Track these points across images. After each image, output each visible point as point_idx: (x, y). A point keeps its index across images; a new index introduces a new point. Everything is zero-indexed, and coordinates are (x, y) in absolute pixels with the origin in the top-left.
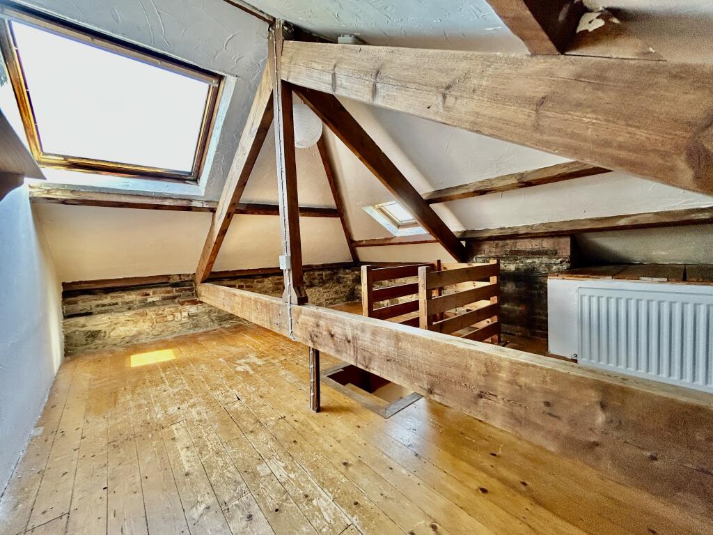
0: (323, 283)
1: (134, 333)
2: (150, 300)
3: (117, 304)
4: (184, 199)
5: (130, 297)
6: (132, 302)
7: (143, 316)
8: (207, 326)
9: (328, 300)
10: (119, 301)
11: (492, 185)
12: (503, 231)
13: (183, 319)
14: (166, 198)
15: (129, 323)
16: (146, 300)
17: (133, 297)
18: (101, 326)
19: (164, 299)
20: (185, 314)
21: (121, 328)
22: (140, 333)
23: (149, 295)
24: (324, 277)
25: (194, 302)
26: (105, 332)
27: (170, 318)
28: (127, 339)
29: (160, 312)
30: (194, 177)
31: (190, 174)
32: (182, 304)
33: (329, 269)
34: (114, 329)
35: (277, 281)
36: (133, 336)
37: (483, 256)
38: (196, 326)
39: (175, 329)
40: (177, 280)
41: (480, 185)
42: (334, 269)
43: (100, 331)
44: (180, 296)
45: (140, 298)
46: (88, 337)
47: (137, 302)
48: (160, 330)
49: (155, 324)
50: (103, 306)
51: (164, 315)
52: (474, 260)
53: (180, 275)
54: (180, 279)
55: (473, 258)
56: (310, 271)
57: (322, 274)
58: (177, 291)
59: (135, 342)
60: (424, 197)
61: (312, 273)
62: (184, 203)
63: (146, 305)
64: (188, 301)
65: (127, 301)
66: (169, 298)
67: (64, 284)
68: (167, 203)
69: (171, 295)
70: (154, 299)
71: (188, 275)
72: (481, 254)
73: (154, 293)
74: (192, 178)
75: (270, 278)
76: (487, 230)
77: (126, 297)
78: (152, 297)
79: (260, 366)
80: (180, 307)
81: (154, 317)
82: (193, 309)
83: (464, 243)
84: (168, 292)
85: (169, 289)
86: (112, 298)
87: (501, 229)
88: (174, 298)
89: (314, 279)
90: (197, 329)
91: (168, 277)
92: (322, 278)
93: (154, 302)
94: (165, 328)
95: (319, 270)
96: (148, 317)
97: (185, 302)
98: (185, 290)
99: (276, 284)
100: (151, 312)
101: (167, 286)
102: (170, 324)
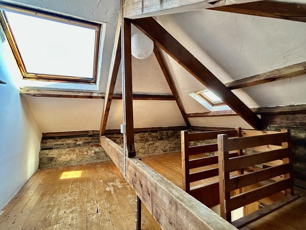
0: (168, 137)
1: (69, 159)
2: (78, 143)
3: (63, 144)
4: (89, 92)
5: (69, 141)
6: (70, 144)
7: (73, 151)
8: (104, 159)
9: (170, 148)
10: (64, 143)
11: (281, 73)
12: (293, 108)
13: (92, 154)
14: (80, 92)
15: (67, 154)
16: (76, 143)
18: (55, 155)
19: (84, 143)
20: (93, 152)
21: (63, 157)
22: (71, 160)
23: (78, 141)
24: (169, 134)
25: (98, 146)
26: (56, 158)
27: (85, 153)
28: (65, 163)
29: (81, 150)
31: (92, 79)
32: (92, 146)
33: (172, 130)
34: (60, 157)
35: (142, 136)
36: (68, 161)
37: (276, 126)
38: (98, 158)
39: (88, 159)
40: (92, 133)
41: (270, 74)
42: (175, 130)
43: (54, 158)
44: (92, 142)
45: (73, 142)
46: (49, 160)
47: (72, 144)
48: (81, 159)
49: (78, 156)
50: (58, 145)
51: (83, 152)
52: (268, 128)
53: (93, 131)
54: (93, 133)
55: (267, 127)
56: (161, 130)
57: (168, 133)
58: (91, 139)
59: (69, 165)
60: (227, 86)
61: (162, 132)
62: (89, 94)
63: (76, 145)
64: (95, 145)
65: (68, 143)
66: (87, 143)
67: (43, 134)
68: (80, 94)
69: (88, 141)
70: (80, 143)
71: (97, 131)
72: (274, 124)
73: (80, 140)
74: (93, 81)
75: (139, 134)
76: (278, 107)
77: (67, 141)
78: (79, 142)
79: (119, 189)
80: (91, 148)
81: (78, 152)
82: (97, 149)
83: (259, 116)
84: (87, 140)
85: (87, 138)
86: (61, 141)
87: (291, 106)
88: (89, 142)
89: (163, 135)
90: (98, 160)
91: (87, 132)
92: (168, 135)
93: (79, 144)
94: (83, 158)
95: (166, 130)
96: (76, 152)
97: (94, 145)
98: (95, 139)
99: (141, 137)
100: (77, 150)
101: (86, 137)
102: (85, 156)
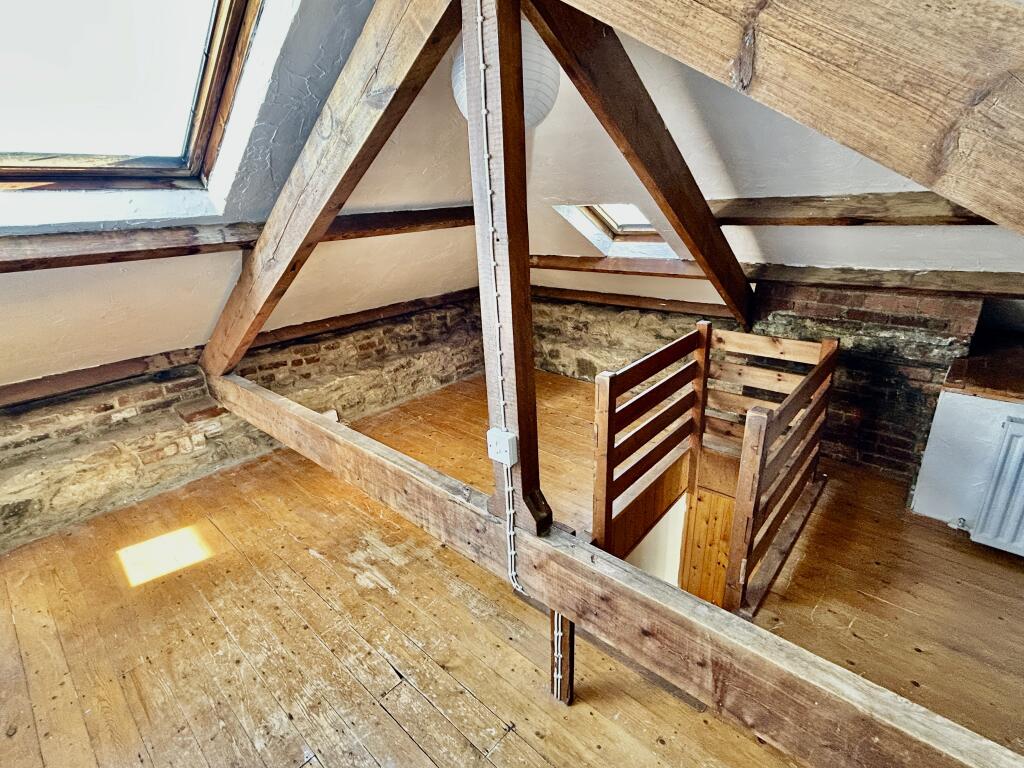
0: (447, 332)
1: (102, 490)
2: (116, 417)
3: (46, 436)
4: (179, 228)
5: (72, 418)
6: (78, 428)
7: (111, 457)
8: (246, 453)
9: (460, 367)
10: (51, 429)
11: (887, 210)
12: (849, 276)
13: (196, 448)
15: (88, 475)
16: (109, 418)
17: (79, 416)
18: (28, 491)
19: (147, 410)
20: (199, 438)
21: (72, 488)
22: (114, 490)
23: (112, 407)
24: (448, 320)
25: (214, 412)
26: (40, 501)
27: (170, 451)
28: (91, 506)
29: (148, 443)
30: (192, 170)
31: (181, 162)
32: (189, 420)
33: (455, 304)
34: (58, 491)
35: (364, 342)
36: (102, 498)
37: (790, 313)
38: (223, 456)
39: (184, 470)
40: (164, 365)
41: (855, 204)
42: (463, 301)
43: (28, 502)
44: (178, 400)
45: (94, 416)
46: (7, 517)
47: (91, 426)
48: (155, 476)
49: (142, 466)
50: (18, 445)
51: (156, 448)
52: (770, 318)
53: (167, 355)
54: (171, 363)
55: (766, 316)
56: (420, 312)
57: (445, 317)
58: (169, 390)
59: (109, 508)
61: (426, 316)
62: (180, 239)
63: (109, 429)
64: (200, 413)
65: (68, 426)
66: (156, 407)
68: (140, 244)
69: (159, 399)
70: (126, 414)
71: (185, 352)
72: (787, 309)
73: (123, 402)
74: (187, 173)
75: (351, 338)
76: (812, 270)
77: (64, 419)
78: (119, 411)
79: (400, 571)
80: (186, 427)
81: (135, 453)
82: (213, 426)
83: (753, 286)
84: (152, 396)
85: (151, 387)
86: (32, 426)
88: (167, 404)
89: (431, 327)
90: (227, 461)
91: (142, 361)
92: (445, 324)
93: (125, 420)
94: (163, 470)
95: (439, 308)
96: (125, 456)
97: (195, 414)
98: (187, 386)
99: (362, 347)
100: (128, 444)
101: (144, 382)
102: (172, 461)
